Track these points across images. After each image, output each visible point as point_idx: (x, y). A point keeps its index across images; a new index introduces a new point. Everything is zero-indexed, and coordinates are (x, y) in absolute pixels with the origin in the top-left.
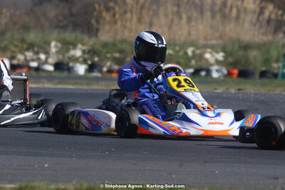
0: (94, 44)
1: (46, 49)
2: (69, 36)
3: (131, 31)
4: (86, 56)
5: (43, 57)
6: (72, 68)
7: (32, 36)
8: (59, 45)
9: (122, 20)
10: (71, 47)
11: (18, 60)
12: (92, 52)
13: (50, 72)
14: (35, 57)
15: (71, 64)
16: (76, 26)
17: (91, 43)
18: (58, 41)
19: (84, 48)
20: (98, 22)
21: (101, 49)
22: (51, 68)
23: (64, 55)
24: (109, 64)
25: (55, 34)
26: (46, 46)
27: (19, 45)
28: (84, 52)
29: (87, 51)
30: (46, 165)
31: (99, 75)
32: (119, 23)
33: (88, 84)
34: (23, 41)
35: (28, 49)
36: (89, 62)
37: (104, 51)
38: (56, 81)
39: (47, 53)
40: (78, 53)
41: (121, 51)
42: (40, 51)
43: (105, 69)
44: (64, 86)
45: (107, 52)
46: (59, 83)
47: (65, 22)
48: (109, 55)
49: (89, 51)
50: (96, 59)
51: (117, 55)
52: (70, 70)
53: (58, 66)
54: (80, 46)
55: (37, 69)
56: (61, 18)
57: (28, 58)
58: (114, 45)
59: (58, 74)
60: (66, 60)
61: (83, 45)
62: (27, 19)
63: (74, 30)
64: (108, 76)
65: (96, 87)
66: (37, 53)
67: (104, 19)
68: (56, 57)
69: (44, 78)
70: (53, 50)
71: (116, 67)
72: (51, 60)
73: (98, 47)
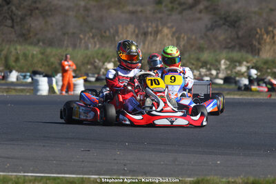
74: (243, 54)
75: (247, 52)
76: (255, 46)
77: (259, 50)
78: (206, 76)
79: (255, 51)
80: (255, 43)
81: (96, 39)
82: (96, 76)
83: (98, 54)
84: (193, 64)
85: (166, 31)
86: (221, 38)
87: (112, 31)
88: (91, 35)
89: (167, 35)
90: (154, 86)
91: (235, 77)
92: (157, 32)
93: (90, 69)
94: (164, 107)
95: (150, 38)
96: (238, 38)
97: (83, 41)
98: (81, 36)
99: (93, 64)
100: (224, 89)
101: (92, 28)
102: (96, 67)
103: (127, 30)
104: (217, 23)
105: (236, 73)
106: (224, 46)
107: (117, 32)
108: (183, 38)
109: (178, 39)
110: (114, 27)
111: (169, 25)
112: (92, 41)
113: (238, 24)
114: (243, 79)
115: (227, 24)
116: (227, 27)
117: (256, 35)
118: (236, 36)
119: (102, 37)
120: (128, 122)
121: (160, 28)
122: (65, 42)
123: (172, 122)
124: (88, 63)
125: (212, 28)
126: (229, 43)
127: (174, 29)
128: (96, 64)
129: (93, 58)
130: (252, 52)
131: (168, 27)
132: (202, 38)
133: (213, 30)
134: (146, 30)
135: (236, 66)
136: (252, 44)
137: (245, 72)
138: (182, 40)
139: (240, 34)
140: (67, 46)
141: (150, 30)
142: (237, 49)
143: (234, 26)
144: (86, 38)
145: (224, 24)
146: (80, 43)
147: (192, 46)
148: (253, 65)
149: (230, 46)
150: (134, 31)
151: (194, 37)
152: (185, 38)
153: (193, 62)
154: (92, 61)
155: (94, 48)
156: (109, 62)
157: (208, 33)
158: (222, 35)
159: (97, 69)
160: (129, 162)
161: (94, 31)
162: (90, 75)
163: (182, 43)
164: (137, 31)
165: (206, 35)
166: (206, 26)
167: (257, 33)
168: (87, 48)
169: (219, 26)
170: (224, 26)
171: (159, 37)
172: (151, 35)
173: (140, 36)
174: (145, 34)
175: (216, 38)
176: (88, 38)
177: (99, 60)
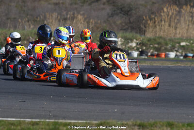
0: (143, 39)
2: (128, 35)
3: (164, 31)
4: (138, 46)
6: (131, 53)
8: (123, 40)
9: (159, 25)
10: (130, 41)
12: (142, 44)
15: (130, 51)
16: (133, 29)
17: (141, 39)
18: (122, 38)
19: (137, 42)
20: (145, 27)
21: (147, 42)
23: (125, 46)
24: (152, 51)
25: (121, 34)
28: (137, 44)
30: (116, 110)
31: (146, 57)
32: (158, 27)
36: (140, 50)
37: (149, 43)
40: (134, 45)
41: (158, 44)
43: (149, 54)
45: (151, 44)
47: (127, 27)
48: (152, 46)
49: (140, 44)
50: (144, 48)
51: (156, 46)
52: (129, 54)
54: (135, 40)
56: (124, 24)
58: (155, 40)
61: (136, 40)
62: (105, 25)
63: (131, 31)
64: (151, 58)
65: (144, 64)
67: (149, 24)
70: (120, 43)
71: (156, 53)
73: (145, 41)
74: (135, 34)
75: (137, 33)
76: (142, 28)
77: (145, 32)
79: (142, 32)
80: (142, 26)
81: (30, 23)
83: (31, 33)
85: (80, 17)
86: (119, 22)
87: (42, 17)
88: (27, 19)
89: (80, 20)
91: (128, 50)
92: (73, 18)
93: (26, 44)
95: (68, 22)
96: (130, 22)
97: (21, 24)
98: (20, 20)
99: (28, 40)
101: (28, 15)
103: (52, 16)
104: (116, 12)
105: (129, 47)
106: (120, 28)
107: (45, 17)
108: (92, 22)
109: (88, 23)
110: (43, 14)
111: (82, 13)
112: (27, 23)
113: (130, 12)
114: (134, 52)
115: (122, 13)
116: (122, 15)
117: (143, 21)
118: (129, 22)
119: (34, 21)
121: (76, 15)
122: (9, 25)
124: (24, 40)
125: (112, 15)
126: (124, 26)
127: (85, 17)
128: (30, 40)
129: (29, 36)
130: (140, 33)
131: (81, 15)
132: (105, 22)
133: (113, 17)
134: (66, 17)
135: (129, 42)
136: (140, 27)
137: (135, 47)
138: (91, 24)
139: (132, 20)
140: (10, 28)
141: (68, 16)
142: (129, 30)
143: (127, 14)
144: (23, 22)
145: (121, 13)
146: (19, 25)
147: (98, 28)
148: (141, 42)
149: (124, 28)
150: (58, 17)
151: (99, 22)
152: (93, 22)
154: (28, 38)
155: (29, 29)
157: (109, 19)
158: (119, 20)
160: (52, 110)
161: (28, 16)
163: (91, 26)
164: (59, 18)
165: (108, 20)
166: (108, 14)
167: (144, 19)
168: (24, 29)
169: (117, 14)
170: (120, 14)
171: (74, 21)
172: (69, 19)
173: (61, 21)
174: (65, 19)
175: (115, 23)
176: (25, 22)
177: (32, 37)
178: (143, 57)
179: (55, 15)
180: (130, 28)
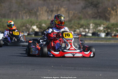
0: (108, 24)
1: (88, 27)
2: (98, 21)
4: (105, 29)
5: (87, 30)
6: (99, 34)
7: (83, 22)
8: (94, 25)
10: (99, 26)
11: (77, 32)
12: (108, 28)
13: (90, 36)
14: (84, 30)
15: (99, 33)
16: (100, 17)
17: (107, 24)
18: (93, 23)
19: (104, 26)
20: (109, 15)
22: (90, 35)
23: (96, 29)
24: (114, 32)
25: (92, 21)
26: (88, 26)
27: (77, 26)
29: (105, 27)
31: (111, 37)
33: (106, 41)
34: (79, 24)
35: (81, 27)
36: (106, 32)
38: (93, 40)
39: (89, 29)
40: (102, 28)
42: (86, 28)
43: (113, 35)
44: (97, 42)
45: (114, 28)
46: (94, 41)
47: (96, 16)
49: (106, 27)
50: (109, 31)
52: (98, 35)
53: (93, 34)
54: (102, 25)
55: (85, 35)
57: (81, 31)
58: (117, 24)
59: (93, 37)
60: (97, 32)
61: (104, 25)
62: (80, 15)
63: (100, 19)
64: (115, 37)
66: (85, 29)
67: (112, 14)
68: (92, 30)
69: (88, 39)
70: (91, 27)
72: (90, 32)
73: (110, 26)
74: (101, 21)
75: (103, 20)
76: (107, 17)
77: (109, 19)
78: (83, 32)
79: (107, 19)
81: (27, 14)
82: (28, 32)
83: (28, 21)
84: (76, 26)
87: (35, 10)
88: (25, 12)
89: (63, 11)
90: (67, 37)
91: (98, 32)
92: (58, 10)
93: (24, 29)
94: (70, 48)
96: (98, 13)
97: (21, 15)
98: (20, 13)
99: (26, 26)
100: (93, 39)
102: (27, 28)
103: (42, 9)
104: (88, 5)
105: (98, 30)
106: (91, 17)
107: (37, 10)
108: (71, 13)
109: (69, 13)
110: (36, 8)
112: (25, 15)
114: (102, 33)
116: (92, 7)
117: (107, 11)
119: (30, 13)
120: (52, 56)
121: (60, 8)
122: (12, 16)
123: (74, 55)
124: (23, 26)
125: (85, 8)
127: (67, 9)
128: (27, 26)
129: (26, 23)
131: (64, 8)
132: (80, 13)
134: (52, 9)
137: (102, 30)
138: (70, 14)
139: (99, 11)
140: (13, 18)
141: (54, 9)
143: (96, 7)
144: (22, 14)
146: (19, 16)
147: (76, 17)
148: (107, 26)
149: (94, 16)
150: (47, 10)
151: (76, 12)
152: (72, 13)
153: (76, 25)
155: (26, 18)
156: (34, 25)
157: (83, 10)
158: (90, 11)
159: (28, 29)
161: (26, 10)
162: (25, 32)
163: (71, 16)
166: (82, 7)
168: (23, 18)
172: (55, 11)
173: (49, 12)
174: (52, 11)
175: (87, 13)
177: (29, 25)
178: (109, 37)
179: (45, 8)
180: (98, 17)
